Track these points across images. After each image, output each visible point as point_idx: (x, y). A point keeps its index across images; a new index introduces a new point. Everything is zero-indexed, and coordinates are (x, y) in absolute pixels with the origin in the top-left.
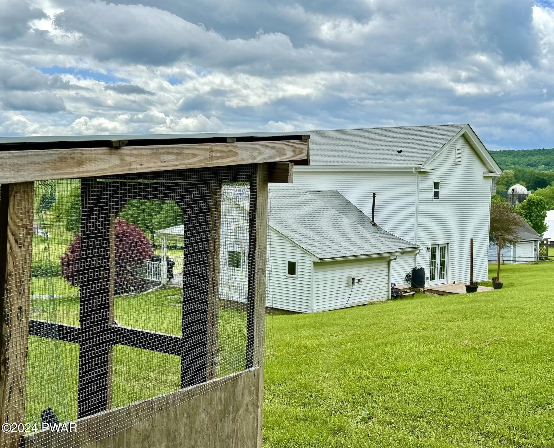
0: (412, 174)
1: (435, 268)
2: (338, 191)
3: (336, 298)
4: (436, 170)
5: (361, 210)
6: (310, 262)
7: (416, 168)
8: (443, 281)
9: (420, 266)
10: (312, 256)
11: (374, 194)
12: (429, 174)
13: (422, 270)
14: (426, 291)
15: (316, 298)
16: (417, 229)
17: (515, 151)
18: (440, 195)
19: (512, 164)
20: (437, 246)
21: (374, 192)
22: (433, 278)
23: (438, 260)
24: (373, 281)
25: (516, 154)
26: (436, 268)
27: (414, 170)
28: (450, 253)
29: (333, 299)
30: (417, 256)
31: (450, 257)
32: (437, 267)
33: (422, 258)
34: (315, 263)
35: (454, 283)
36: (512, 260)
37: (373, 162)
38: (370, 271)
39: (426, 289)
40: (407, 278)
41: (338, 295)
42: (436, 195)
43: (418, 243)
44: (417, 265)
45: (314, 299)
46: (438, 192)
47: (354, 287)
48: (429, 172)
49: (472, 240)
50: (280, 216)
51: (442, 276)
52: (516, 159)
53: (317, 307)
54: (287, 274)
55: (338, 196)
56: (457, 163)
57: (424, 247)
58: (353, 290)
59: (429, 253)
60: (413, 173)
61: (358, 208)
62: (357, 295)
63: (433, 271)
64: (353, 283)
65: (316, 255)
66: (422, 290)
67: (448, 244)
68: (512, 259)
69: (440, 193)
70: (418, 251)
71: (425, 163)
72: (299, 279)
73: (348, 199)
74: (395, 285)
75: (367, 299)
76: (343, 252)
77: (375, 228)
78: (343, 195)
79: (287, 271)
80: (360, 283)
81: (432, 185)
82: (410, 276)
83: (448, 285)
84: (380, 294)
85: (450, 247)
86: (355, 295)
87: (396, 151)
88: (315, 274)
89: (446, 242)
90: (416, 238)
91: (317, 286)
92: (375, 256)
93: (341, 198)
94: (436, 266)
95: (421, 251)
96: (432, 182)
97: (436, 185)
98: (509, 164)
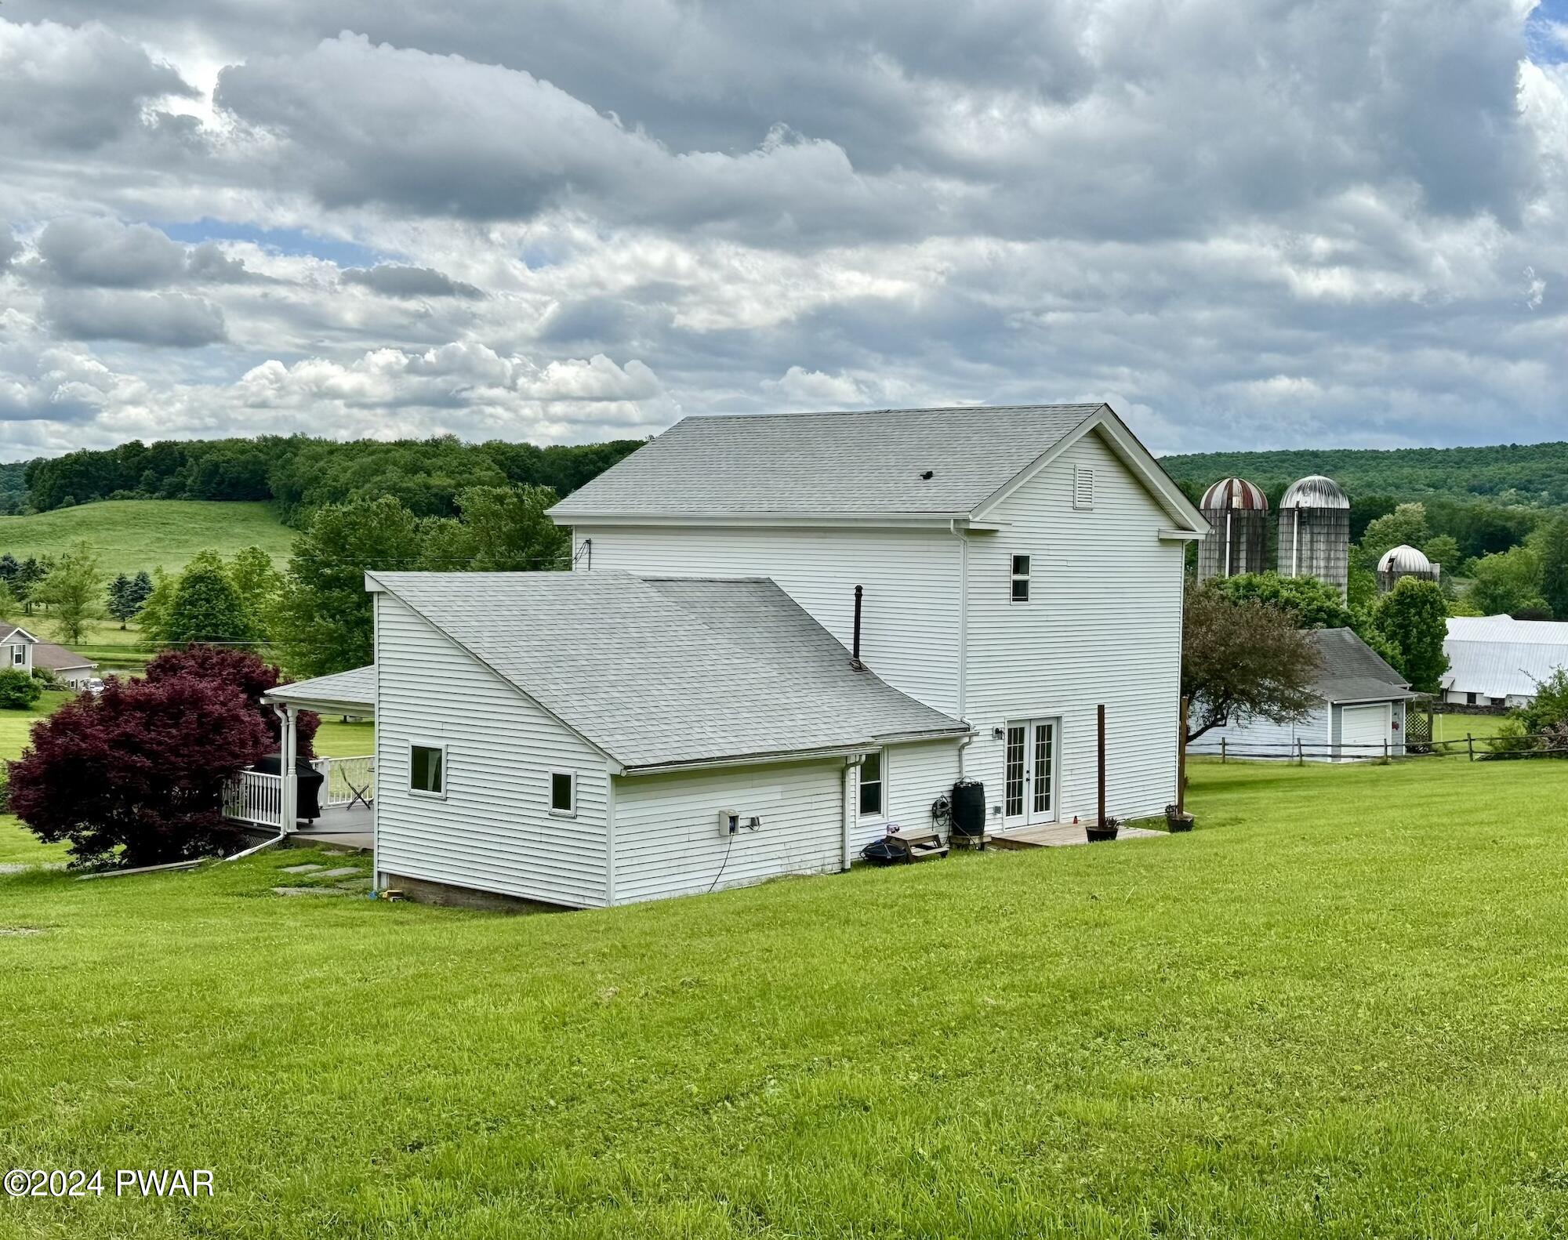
0: (950, 536)
1: (1021, 784)
2: (773, 578)
3: (682, 869)
4: (1015, 524)
5: (829, 630)
6: (604, 775)
7: (955, 521)
8: (1044, 816)
9: (972, 776)
10: (609, 761)
11: (859, 589)
12: (999, 534)
13: (978, 788)
14: (989, 843)
15: (622, 871)
16: (963, 680)
17: (1438, 452)
18: (1030, 591)
19: (1429, 486)
20: (1026, 726)
21: (859, 582)
22: (1014, 808)
23: (1029, 762)
24: (797, 823)
25: (1440, 458)
26: (1025, 784)
27: (952, 526)
28: (1065, 741)
29: (675, 870)
30: (965, 752)
31: (1064, 752)
32: (1028, 780)
33: (983, 755)
34: (615, 778)
35: (1076, 821)
36: (1329, 753)
37: (857, 505)
38: (787, 795)
39: (990, 839)
40: (937, 810)
41: (688, 861)
42: (1020, 591)
43: (967, 717)
44: (965, 774)
45: (614, 872)
46: (1025, 583)
47: (735, 838)
48: (997, 531)
49: (1101, 709)
50: (549, 653)
51: (1042, 804)
52: (1440, 473)
53: (622, 894)
54: (549, 807)
55: (769, 594)
56: (1078, 504)
57: (985, 730)
58: (733, 847)
59: (1003, 745)
60: (950, 533)
61: (823, 624)
62: (749, 859)
63: (1014, 789)
64: (733, 829)
65: (619, 757)
66: (976, 840)
67: (1058, 719)
68: (1329, 751)
69: (1030, 585)
70: (966, 740)
71: (980, 506)
72: (579, 820)
73: (797, 601)
74: (898, 830)
75: (779, 869)
76: (702, 749)
77: (862, 677)
78: (785, 590)
79: (550, 800)
80: (756, 828)
81: (1008, 564)
82: (943, 805)
83: (1057, 827)
84: (819, 855)
85: (1064, 725)
86: (742, 860)
87: (916, 475)
88: (619, 807)
89: (1052, 712)
90: (963, 703)
91: (623, 839)
92: (795, 757)
93: (778, 598)
94: (1025, 775)
95: (975, 739)
96: (1008, 557)
97: (1020, 564)
98: (1422, 486)
